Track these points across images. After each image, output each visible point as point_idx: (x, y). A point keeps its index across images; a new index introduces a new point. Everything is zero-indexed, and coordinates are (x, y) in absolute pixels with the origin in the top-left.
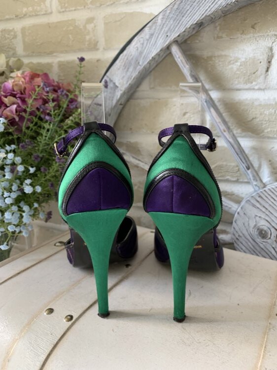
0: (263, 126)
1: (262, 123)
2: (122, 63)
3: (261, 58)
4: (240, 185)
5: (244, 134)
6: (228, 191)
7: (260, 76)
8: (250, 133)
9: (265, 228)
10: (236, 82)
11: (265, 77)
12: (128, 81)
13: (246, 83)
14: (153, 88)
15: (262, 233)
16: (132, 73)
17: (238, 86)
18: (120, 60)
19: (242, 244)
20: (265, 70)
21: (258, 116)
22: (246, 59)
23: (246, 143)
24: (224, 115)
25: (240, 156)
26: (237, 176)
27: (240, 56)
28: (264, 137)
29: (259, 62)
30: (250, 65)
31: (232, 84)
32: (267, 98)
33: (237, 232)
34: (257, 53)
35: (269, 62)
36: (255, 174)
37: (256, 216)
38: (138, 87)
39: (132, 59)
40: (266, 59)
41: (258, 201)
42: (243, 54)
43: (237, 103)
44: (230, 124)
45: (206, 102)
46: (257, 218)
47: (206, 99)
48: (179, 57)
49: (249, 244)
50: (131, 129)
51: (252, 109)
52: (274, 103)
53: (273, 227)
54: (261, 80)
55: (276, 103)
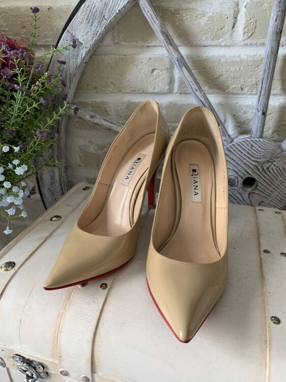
0: (229, 83)
1: (228, 80)
2: (84, 15)
3: (228, 13)
5: (211, 91)
7: (226, 33)
8: (216, 90)
9: (233, 178)
10: (204, 38)
11: (232, 34)
12: (93, 38)
13: (213, 39)
14: (116, 43)
15: (231, 182)
16: (97, 28)
17: (205, 43)
18: (82, 12)
20: (231, 26)
21: (224, 73)
22: (213, 14)
23: (214, 99)
24: (193, 71)
27: (207, 10)
28: (229, 93)
29: (226, 17)
30: (217, 20)
31: (200, 40)
32: (233, 55)
34: (224, 8)
35: (235, 18)
36: (224, 130)
40: (232, 15)
41: (228, 155)
42: (210, 9)
43: (205, 60)
45: (178, 61)
47: (178, 58)
48: (148, 11)
50: (96, 88)
51: (219, 66)
52: (239, 60)
53: (240, 176)
54: (227, 36)
55: (241, 60)
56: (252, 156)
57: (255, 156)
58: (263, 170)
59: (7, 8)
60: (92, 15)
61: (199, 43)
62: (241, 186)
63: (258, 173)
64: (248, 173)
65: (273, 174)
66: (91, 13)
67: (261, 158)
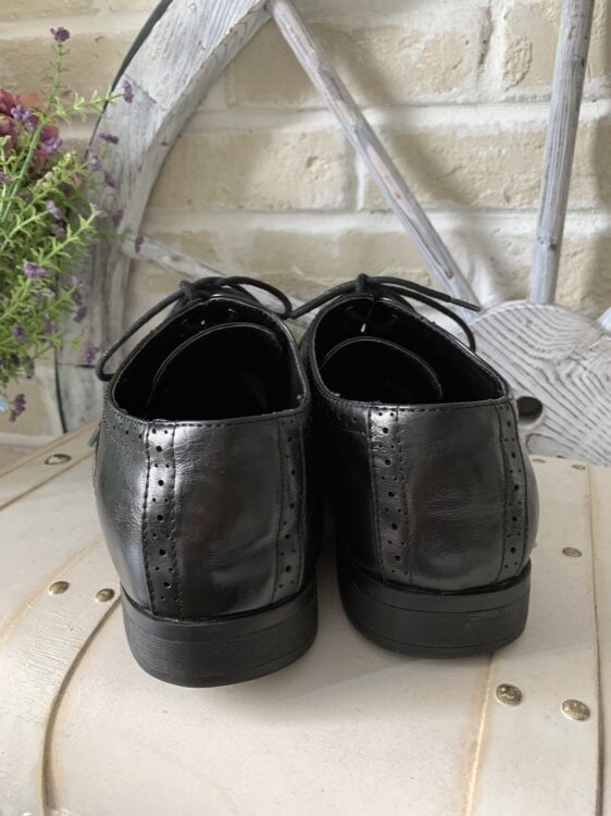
0: (477, 185)
1: (474, 179)
2: (160, 43)
3: (469, 31)
5: (437, 203)
7: (466, 74)
8: (450, 202)
10: (418, 89)
11: (478, 76)
12: (177, 88)
13: (438, 90)
14: (235, 105)
16: (185, 67)
17: (423, 98)
18: (156, 37)
20: (476, 60)
21: (465, 162)
22: (437, 35)
23: (443, 223)
24: (395, 161)
25: (432, 249)
27: (424, 28)
28: (478, 209)
29: (464, 41)
30: (445, 49)
31: (409, 93)
32: (481, 123)
34: (459, 22)
35: (486, 42)
36: (464, 286)
38: (200, 103)
39: (184, 33)
40: (478, 35)
42: (429, 24)
43: (421, 134)
44: (408, 182)
45: (356, 132)
47: (356, 127)
48: (292, 30)
50: (190, 202)
51: (452, 147)
52: (496, 133)
54: (469, 82)
55: (501, 133)
56: (531, 346)
57: (537, 346)
58: (558, 378)
60: (177, 42)
61: (407, 99)
63: (547, 386)
64: (523, 387)
65: (584, 389)
66: (173, 39)
67: (550, 352)
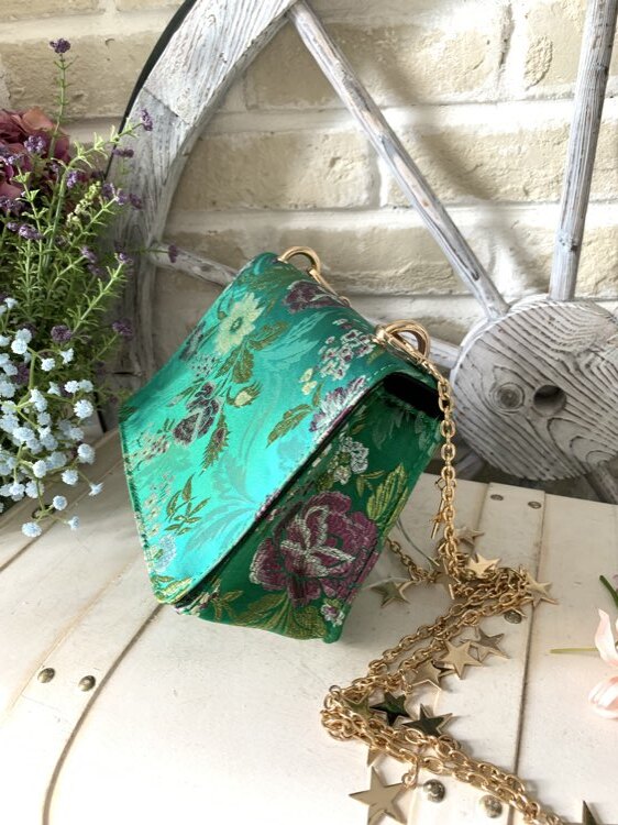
0: (498, 181)
1: (495, 175)
2: (179, 55)
3: (489, 32)
4: (455, 302)
5: (458, 199)
6: (431, 315)
7: (488, 74)
8: (471, 198)
9: (513, 387)
10: (440, 89)
11: (499, 77)
12: (200, 102)
13: (458, 90)
14: (255, 107)
15: (507, 398)
16: (207, 80)
17: (443, 98)
18: (174, 50)
19: (472, 422)
20: (498, 60)
21: (486, 160)
22: (458, 35)
23: (467, 218)
24: (416, 162)
25: (459, 253)
26: (449, 286)
27: (444, 28)
28: (498, 203)
29: (486, 41)
30: (466, 48)
31: (431, 92)
33: (460, 401)
35: (505, 41)
36: (490, 287)
37: (496, 367)
38: (219, 107)
39: (204, 46)
40: (499, 35)
41: (498, 340)
42: (450, 24)
43: (443, 134)
44: (429, 181)
45: (383, 142)
46: (498, 370)
47: (383, 137)
48: (315, 39)
49: (485, 420)
50: (214, 203)
51: (474, 146)
52: (517, 132)
53: (528, 384)
54: (489, 81)
55: (521, 131)
56: (552, 341)
57: (559, 340)
58: (578, 369)
59: (20, 44)
60: (197, 54)
61: (429, 98)
62: (531, 404)
63: (567, 376)
64: (545, 377)
65: (601, 377)
66: (192, 50)
67: (571, 345)
